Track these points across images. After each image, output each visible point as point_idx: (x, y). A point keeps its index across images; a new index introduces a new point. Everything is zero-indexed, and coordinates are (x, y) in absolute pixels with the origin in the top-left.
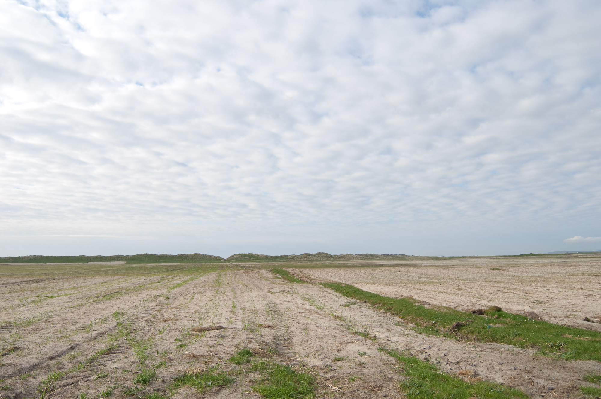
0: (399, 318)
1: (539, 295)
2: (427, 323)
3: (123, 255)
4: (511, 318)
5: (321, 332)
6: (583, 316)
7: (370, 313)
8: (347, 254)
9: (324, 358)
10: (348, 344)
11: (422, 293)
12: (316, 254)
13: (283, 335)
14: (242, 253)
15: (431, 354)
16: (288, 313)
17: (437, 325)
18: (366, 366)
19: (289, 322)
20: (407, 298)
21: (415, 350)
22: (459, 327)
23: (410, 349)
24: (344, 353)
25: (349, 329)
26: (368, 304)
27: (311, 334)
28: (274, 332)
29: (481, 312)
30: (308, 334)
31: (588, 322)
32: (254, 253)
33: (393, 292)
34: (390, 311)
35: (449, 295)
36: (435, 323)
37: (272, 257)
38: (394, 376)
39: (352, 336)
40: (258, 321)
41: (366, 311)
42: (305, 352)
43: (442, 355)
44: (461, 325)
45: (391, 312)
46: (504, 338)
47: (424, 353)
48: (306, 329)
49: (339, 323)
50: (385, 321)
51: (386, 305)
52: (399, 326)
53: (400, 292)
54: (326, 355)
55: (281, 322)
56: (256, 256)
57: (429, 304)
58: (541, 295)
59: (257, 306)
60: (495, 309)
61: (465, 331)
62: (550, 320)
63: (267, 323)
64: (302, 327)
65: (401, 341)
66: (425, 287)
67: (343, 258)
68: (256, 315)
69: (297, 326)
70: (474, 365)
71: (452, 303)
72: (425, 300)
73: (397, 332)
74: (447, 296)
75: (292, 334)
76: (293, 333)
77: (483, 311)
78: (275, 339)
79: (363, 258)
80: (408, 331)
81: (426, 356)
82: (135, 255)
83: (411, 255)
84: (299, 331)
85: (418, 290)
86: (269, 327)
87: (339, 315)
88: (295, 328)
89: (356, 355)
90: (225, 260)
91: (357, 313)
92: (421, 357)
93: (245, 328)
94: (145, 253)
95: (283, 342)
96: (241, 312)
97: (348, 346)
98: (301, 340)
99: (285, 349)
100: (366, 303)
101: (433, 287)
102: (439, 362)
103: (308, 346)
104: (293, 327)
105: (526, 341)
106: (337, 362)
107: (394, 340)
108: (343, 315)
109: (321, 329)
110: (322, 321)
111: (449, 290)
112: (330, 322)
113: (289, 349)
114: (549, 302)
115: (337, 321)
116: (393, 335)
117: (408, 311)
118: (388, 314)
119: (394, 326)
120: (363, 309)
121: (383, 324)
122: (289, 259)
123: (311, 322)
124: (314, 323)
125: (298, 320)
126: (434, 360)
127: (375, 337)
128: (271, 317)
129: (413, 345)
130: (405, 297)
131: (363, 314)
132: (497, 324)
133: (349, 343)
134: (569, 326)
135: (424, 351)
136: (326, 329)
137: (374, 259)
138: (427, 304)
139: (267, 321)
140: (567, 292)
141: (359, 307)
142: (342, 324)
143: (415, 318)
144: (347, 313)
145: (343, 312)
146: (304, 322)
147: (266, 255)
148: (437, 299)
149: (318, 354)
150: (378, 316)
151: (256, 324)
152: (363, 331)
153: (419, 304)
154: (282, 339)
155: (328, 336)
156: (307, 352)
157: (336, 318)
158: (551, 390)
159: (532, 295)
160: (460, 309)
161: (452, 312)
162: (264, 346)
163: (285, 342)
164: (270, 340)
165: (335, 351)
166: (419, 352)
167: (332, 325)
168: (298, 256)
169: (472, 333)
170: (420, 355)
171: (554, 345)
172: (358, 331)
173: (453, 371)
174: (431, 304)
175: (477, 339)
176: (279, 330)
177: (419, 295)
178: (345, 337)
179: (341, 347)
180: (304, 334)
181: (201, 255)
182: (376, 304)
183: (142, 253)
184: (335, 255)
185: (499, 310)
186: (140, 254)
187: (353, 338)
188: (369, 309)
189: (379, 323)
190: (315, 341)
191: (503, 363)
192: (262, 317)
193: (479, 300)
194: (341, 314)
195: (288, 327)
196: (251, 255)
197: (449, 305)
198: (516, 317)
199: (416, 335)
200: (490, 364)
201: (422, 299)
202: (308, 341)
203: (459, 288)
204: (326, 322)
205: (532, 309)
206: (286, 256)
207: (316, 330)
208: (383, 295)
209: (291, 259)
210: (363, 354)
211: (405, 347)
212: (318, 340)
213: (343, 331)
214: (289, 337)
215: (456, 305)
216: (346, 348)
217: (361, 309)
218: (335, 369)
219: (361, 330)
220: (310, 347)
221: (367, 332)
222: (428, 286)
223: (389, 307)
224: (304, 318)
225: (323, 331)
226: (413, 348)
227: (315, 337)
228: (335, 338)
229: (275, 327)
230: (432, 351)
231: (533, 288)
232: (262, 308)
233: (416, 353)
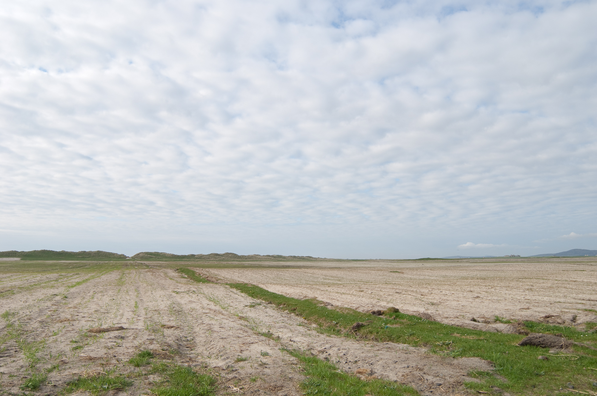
0: (302, 318)
1: (434, 297)
2: (329, 323)
3: (18, 251)
4: (407, 319)
5: (225, 332)
6: (471, 316)
7: (274, 314)
8: (255, 255)
9: (226, 359)
10: (251, 345)
11: (325, 294)
12: (224, 254)
13: (186, 336)
14: (147, 252)
15: (332, 354)
16: (192, 313)
17: (338, 325)
18: (267, 366)
19: (193, 323)
20: (311, 299)
21: (316, 349)
22: (359, 327)
23: (312, 349)
24: (246, 354)
25: (253, 329)
26: (273, 305)
27: (215, 335)
28: (177, 332)
29: (380, 313)
30: (212, 334)
31: (474, 322)
32: (160, 252)
33: (298, 293)
34: (294, 311)
35: (351, 297)
36: (337, 324)
37: (178, 256)
38: (295, 376)
39: (255, 336)
40: (161, 322)
41: (271, 312)
42: (208, 353)
43: (342, 354)
44: (361, 326)
45: (295, 313)
46: (400, 337)
47: (325, 352)
48: (210, 329)
49: (243, 323)
50: (289, 322)
51: (290, 306)
52: (302, 327)
53: (305, 293)
54: (228, 356)
55: (185, 322)
56: (163, 255)
57: (332, 305)
58: (435, 297)
59: (160, 306)
60: (393, 310)
61: (364, 331)
62: (442, 320)
63: (170, 323)
64: (206, 328)
65: (303, 342)
66: (329, 289)
67: (251, 258)
68: (159, 315)
69: (201, 326)
70: (371, 364)
71: (354, 304)
72: (328, 301)
73: (300, 332)
74: (349, 298)
75: (195, 334)
76: (197, 334)
77: (382, 312)
78: (177, 340)
79: (271, 259)
80: (311, 331)
81: (326, 355)
82: (31, 252)
83: (317, 257)
84: (202, 332)
85: (322, 292)
86: (172, 327)
87: (244, 315)
88: (198, 329)
89: (259, 355)
90: (129, 258)
91: (261, 314)
92: (322, 357)
93: (147, 329)
94: (43, 249)
95: (185, 343)
96: (143, 312)
97: (251, 347)
98: (205, 340)
99: (188, 350)
100: (271, 303)
101: (336, 289)
102: (339, 361)
103: (211, 347)
104: (196, 328)
105: (419, 340)
106: (239, 362)
107: (296, 341)
108: (247, 316)
109: (225, 330)
110: (226, 322)
111: (352, 292)
112: (234, 323)
113: (192, 350)
114: (442, 303)
115: (241, 322)
116: (296, 336)
117: (311, 312)
118: (292, 314)
119: (298, 326)
120: (268, 309)
121: (286, 324)
122: (196, 258)
123: (215, 322)
124: (218, 324)
125: (202, 321)
126: (334, 359)
127: (279, 337)
128: (174, 317)
129: (315, 345)
130: (309, 298)
131: (267, 314)
132: (394, 324)
133: (252, 343)
134: (458, 326)
135: (325, 351)
136: (230, 330)
137: (281, 260)
138: (330, 305)
139: (170, 321)
140: (458, 294)
141: (264, 307)
142: (246, 324)
143: (317, 319)
144: (251, 314)
145: (248, 312)
146: (208, 323)
147: (173, 254)
148: (339, 300)
149: (220, 355)
150: (282, 317)
151: (159, 325)
152: (267, 331)
153: (322, 305)
154: (185, 339)
155: (231, 337)
156: (210, 353)
157: (241, 318)
158: (439, 385)
159: (427, 297)
160: (360, 310)
161: (353, 313)
162: (165, 348)
163: (188, 343)
164: (173, 341)
165: (238, 352)
166: (320, 352)
167: (236, 326)
168: (205, 255)
169: (371, 332)
170: (320, 354)
171: (444, 344)
172: (262, 331)
173: (351, 369)
174: (333, 305)
175: (375, 338)
176: (182, 330)
177: (322, 297)
178: (248, 337)
179: (244, 348)
180: (207, 335)
181: (105, 252)
182: (281, 305)
183: (39, 249)
184: (243, 256)
185: (396, 311)
186: (36, 250)
187: (257, 339)
188: (274, 309)
189: (283, 324)
190: (218, 342)
191: (397, 362)
192: (166, 317)
193: (379, 302)
194: (245, 315)
195: (192, 328)
196: (157, 254)
197: (351, 306)
198: (411, 317)
199: (318, 336)
200: (385, 363)
201: (325, 300)
202: (211, 342)
203: (361, 290)
204: (230, 323)
205: (426, 310)
206: (193, 256)
207: (220, 331)
208: (288, 296)
209: (198, 258)
210: (265, 354)
211: (307, 347)
212: (221, 340)
213: (247, 332)
214: (192, 338)
215: (357, 306)
216: (249, 349)
217: (266, 309)
218: (237, 370)
219: (265, 330)
220: (213, 348)
221: (271, 332)
222: (331, 287)
223: (293, 308)
224: (209, 318)
225: (226, 332)
226: (314, 348)
227: (218, 338)
228: (238, 339)
229: (178, 327)
230: (333, 351)
231: (428, 290)
232: (166, 308)
233: (317, 353)
